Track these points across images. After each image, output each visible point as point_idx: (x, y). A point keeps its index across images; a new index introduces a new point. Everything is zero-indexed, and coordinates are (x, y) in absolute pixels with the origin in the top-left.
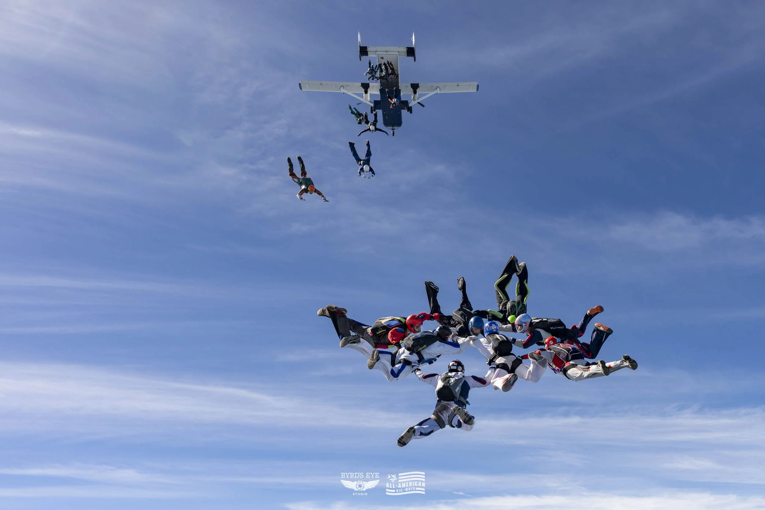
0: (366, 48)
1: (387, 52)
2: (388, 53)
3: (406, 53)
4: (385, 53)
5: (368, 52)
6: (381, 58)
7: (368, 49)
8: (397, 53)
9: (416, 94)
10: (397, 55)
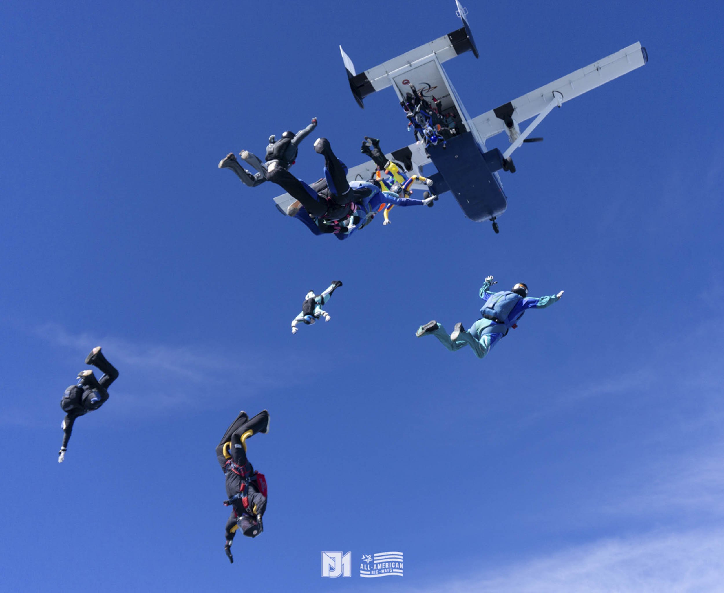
0: (363, 76)
2: (413, 66)
3: (453, 49)
4: (408, 68)
5: (372, 83)
6: (403, 83)
7: (370, 78)
8: (433, 58)
9: (513, 127)
10: (434, 60)
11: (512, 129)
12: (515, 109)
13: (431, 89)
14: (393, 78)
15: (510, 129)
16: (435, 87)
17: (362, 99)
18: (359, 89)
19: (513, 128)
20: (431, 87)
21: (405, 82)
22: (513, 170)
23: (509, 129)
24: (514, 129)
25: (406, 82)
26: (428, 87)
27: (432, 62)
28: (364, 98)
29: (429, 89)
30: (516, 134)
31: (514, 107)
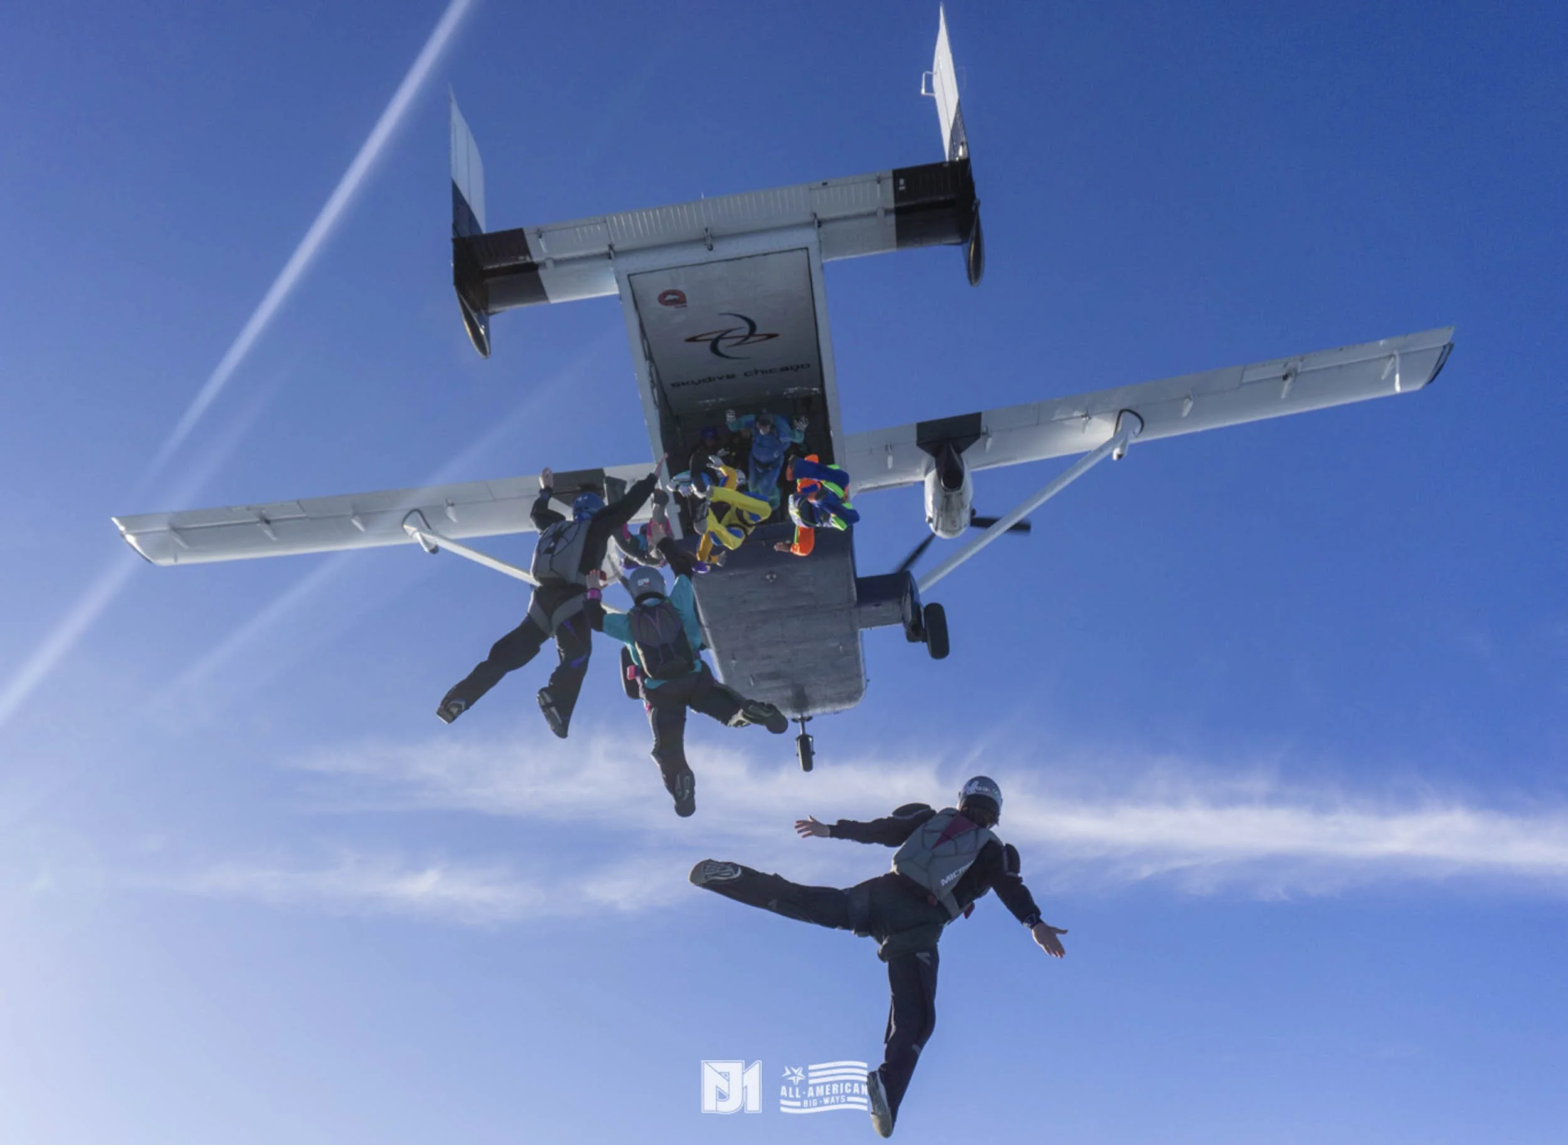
0: (514, 240)
1: (708, 239)
2: (724, 250)
3: (892, 219)
4: (699, 254)
5: (541, 272)
6: (662, 299)
7: (539, 250)
8: (809, 237)
9: (959, 489)
10: (807, 249)
11: (954, 494)
12: (984, 434)
13: (752, 339)
14: (629, 276)
15: (948, 493)
16: (771, 336)
17: (489, 314)
18: (489, 281)
19: (959, 491)
20: (758, 332)
21: (670, 297)
22: (940, 649)
23: (945, 490)
24: (961, 494)
25: (674, 299)
26: (746, 331)
27: (800, 252)
28: (494, 313)
29: (746, 338)
30: (958, 510)
31: (984, 429)
